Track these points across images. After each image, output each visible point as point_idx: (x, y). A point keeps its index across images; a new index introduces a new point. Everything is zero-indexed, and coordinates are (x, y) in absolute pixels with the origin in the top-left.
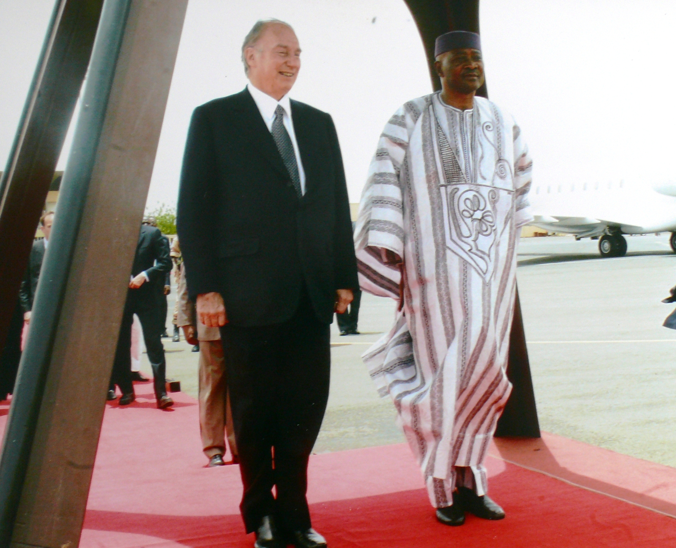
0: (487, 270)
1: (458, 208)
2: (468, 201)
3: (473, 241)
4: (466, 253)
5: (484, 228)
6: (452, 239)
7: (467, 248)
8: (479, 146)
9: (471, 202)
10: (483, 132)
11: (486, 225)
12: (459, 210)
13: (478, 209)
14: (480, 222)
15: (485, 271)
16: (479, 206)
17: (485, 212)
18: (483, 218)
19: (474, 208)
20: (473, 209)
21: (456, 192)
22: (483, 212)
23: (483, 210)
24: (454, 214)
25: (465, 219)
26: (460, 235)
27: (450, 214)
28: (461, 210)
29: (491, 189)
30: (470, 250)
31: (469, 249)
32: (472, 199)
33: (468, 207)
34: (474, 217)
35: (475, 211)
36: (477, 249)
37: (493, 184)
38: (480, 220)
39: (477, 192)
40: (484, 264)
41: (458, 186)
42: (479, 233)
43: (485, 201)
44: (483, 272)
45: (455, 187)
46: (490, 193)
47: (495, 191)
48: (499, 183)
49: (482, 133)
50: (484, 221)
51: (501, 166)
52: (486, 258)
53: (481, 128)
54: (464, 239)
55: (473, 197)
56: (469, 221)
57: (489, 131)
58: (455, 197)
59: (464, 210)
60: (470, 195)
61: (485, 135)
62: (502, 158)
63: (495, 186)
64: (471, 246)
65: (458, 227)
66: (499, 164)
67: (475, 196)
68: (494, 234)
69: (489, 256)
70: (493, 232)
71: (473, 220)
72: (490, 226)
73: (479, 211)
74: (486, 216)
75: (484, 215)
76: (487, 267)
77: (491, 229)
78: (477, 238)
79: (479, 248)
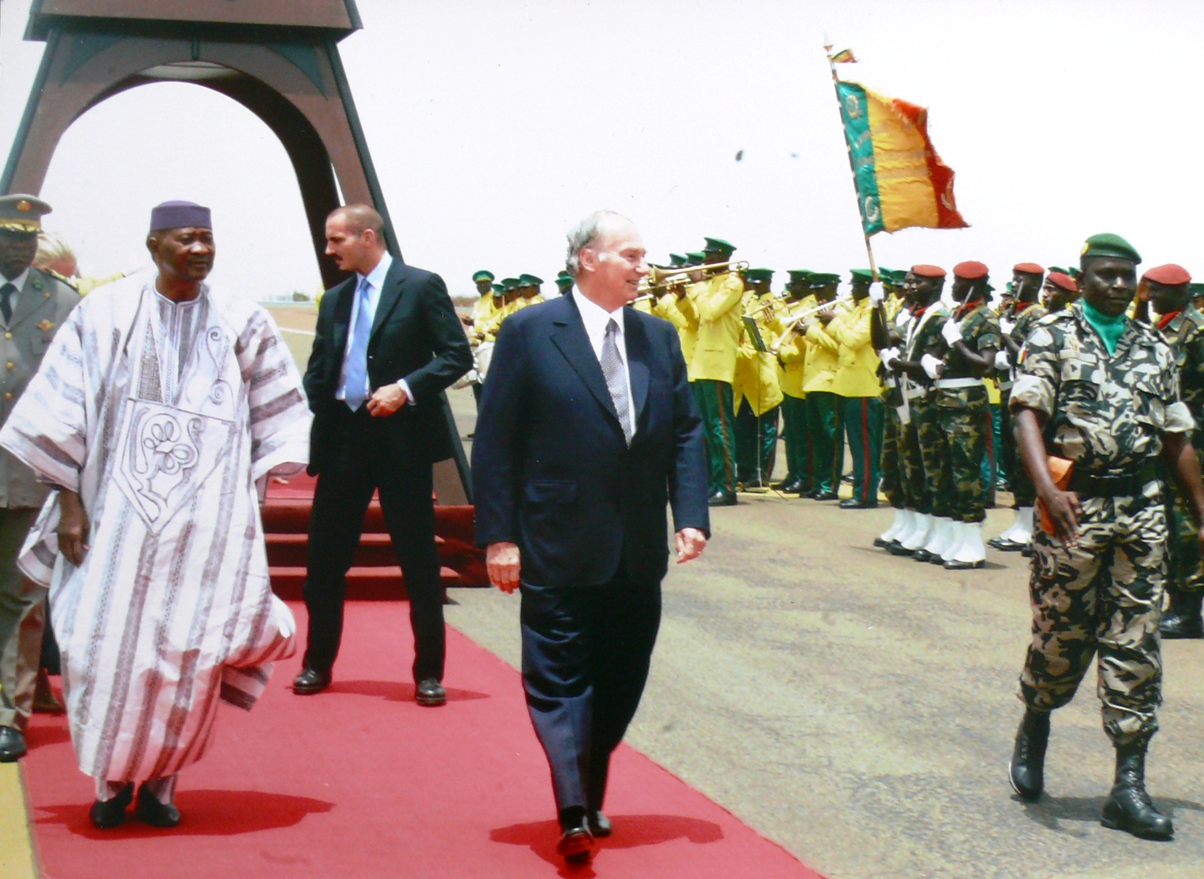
0: (157, 518)
1: (142, 433)
2: (156, 427)
4: (134, 492)
6: (121, 469)
7: (137, 486)
8: (196, 356)
10: (207, 340)
11: (173, 461)
12: (142, 436)
13: (168, 439)
14: (165, 456)
15: (153, 519)
16: (171, 434)
17: (177, 445)
18: (172, 451)
20: (160, 438)
21: (145, 413)
22: (174, 444)
24: (134, 439)
25: (145, 448)
26: (133, 467)
27: (129, 437)
29: (195, 416)
30: (139, 491)
31: (140, 488)
32: (163, 426)
33: (154, 435)
34: (158, 449)
35: (162, 441)
36: (150, 490)
38: (167, 454)
39: (174, 418)
40: (156, 508)
42: (160, 469)
43: (181, 431)
44: (150, 519)
45: (147, 406)
48: (209, 409)
49: (204, 342)
50: (173, 456)
51: (219, 388)
52: (161, 502)
53: (204, 335)
54: (136, 474)
55: (166, 424)
56: (149, 453)
57: (214, 340)
58: (142, 418)
59: (148, 439)
61: (207, 344)
62: (222, 379)
64: (143, 486)
65: (133, 457)
66: (216, 386)
67: (170, 422)
68: (184, 474)
69: (166, 500)
70: (181, 471)
71: (156, 452)
72: (180, 464)
73: (168, 442)
74: (177, 450)
75: (176, 448)
76: (159, 514)
77: (180, 467)
78: (154, 477)
79: (154, 489)
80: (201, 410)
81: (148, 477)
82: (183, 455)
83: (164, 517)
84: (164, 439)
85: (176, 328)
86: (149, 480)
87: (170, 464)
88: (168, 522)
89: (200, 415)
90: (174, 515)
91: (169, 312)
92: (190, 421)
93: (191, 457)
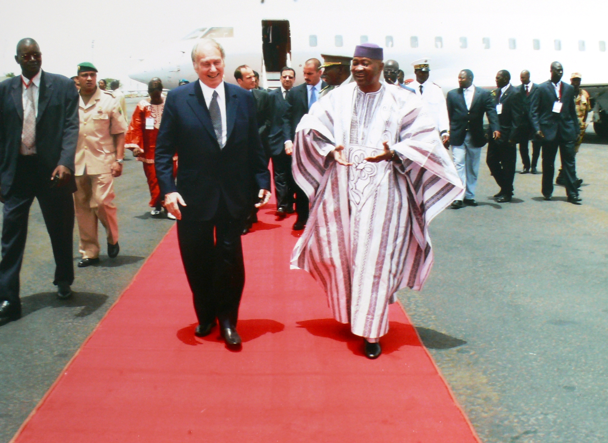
0: (359, 203)
1: (351, 160)
2: (356, 157)
3: (354, 183)
5: (363, 176)
8: (374, 120)
11: (365, 173)
13: (362, 162)
16: (363, 160)
17: (366, 165)
18: (364, 168)
20: (358, 163)
21: (352, 150)
25: (353, 168)
26: (349, 178)
29: (374, 150)
30: (352, 189)
32: (359, 156)
33: (355, 161)
34: (357, 168)
36: (356, 189)
38: (362, 170)
39: (364, 151)
40: (359, 198)
42: (359, 178)
44: (357, 203)
45: (352, 146)
50: (365, 171)
51: (386, 134)
52: (361, 195)
55: (360, 155)
56: (354, 170)
58: (351, 152)
62: (387, 130)
64: (353, 187)
65: (349, 173)
66: (385, 134)
67: (362, 154)
68: (370, 179)
69: (363, 193)
70: (369, 178)
71: (357, 170)
72: (368, 174)
73: (362, 164)
74: (366, 168)
75: (365, 167)
76: (360, 200)
77: (368, 176)
78: (357, 182)
79: (357, 188)
80: (377, 146)
81: (355, 182)
82: (370, 170)
83: (362, 202)
84: (360, 163)
85: (364, 105)
86: (355, 183)
87: (363, 175)
88: (364, 204)
89: (377, 149)
90: (366, 201)
91: (362, 98)
92: (372, 153)
93: (373, 170)
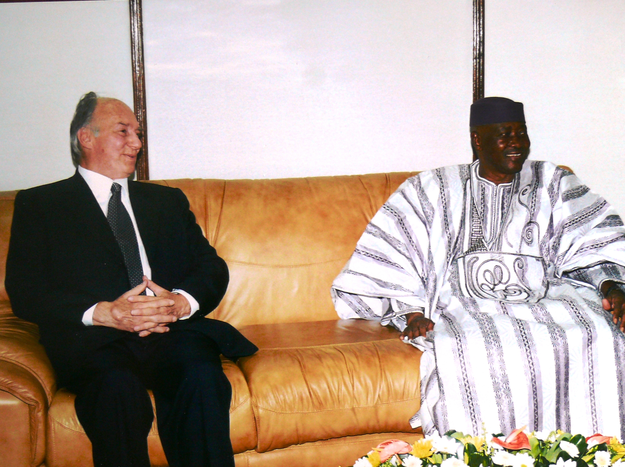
9: (492, 274)
19: (494, 282)
23: (505, 283)
28: (480, 284)
37: (520, 252)
41: (477, 255)
46: (516, 262)
47: (522, 258)
60: (491, 266)
63: (522, 253)
